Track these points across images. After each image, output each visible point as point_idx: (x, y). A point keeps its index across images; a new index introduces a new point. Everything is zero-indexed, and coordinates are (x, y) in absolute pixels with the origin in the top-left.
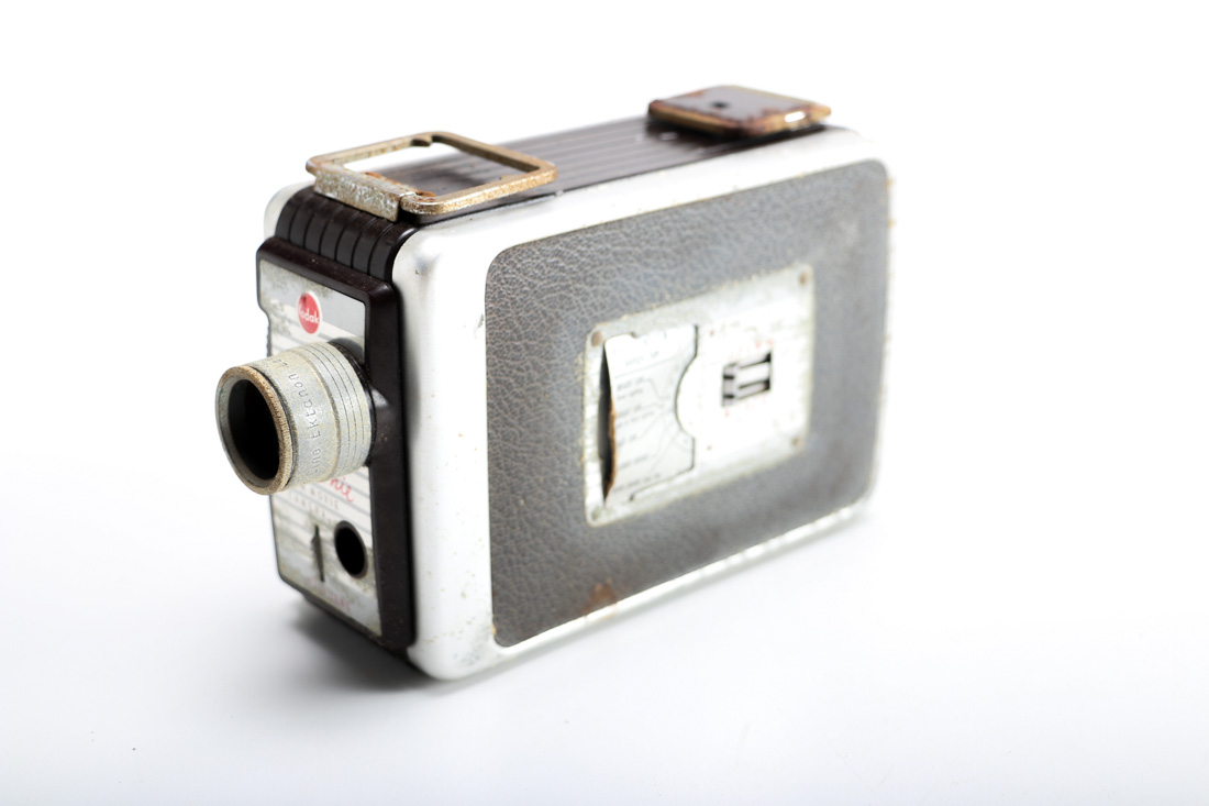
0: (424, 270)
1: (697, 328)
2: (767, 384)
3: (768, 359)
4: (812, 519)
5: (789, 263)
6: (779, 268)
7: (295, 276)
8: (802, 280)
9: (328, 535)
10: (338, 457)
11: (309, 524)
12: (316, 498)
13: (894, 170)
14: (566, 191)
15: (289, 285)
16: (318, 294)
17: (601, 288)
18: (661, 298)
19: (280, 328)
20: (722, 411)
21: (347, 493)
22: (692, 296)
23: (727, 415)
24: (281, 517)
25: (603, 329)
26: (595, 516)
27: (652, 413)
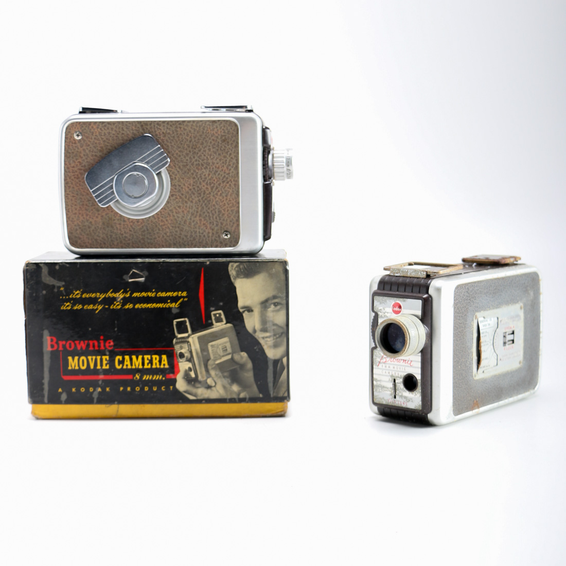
0: (439, 290)
1: (498, 318)
2: (513, 341)
3: (513, 333)
4: (524, 392)
5: (517, 302)
6: (516, 303)
7: (391, 298)
8: (521, 308)
9: (400, 381)
10: (418, 345)
11: (391, 379)
12: (395, 369)
13: (541, 277)
14: (465, 273)
15: (388, 301)
16: (401, 301)
17: (477, 301)
18: (490, 307)
19: (383, 316)
20: (503, 348)
21: (410, 364)
22: (496, 308)
23: (504, 349)
24: (377, 380)
25: (478, 314)
26: (475, 376)
27: (488, 344)
